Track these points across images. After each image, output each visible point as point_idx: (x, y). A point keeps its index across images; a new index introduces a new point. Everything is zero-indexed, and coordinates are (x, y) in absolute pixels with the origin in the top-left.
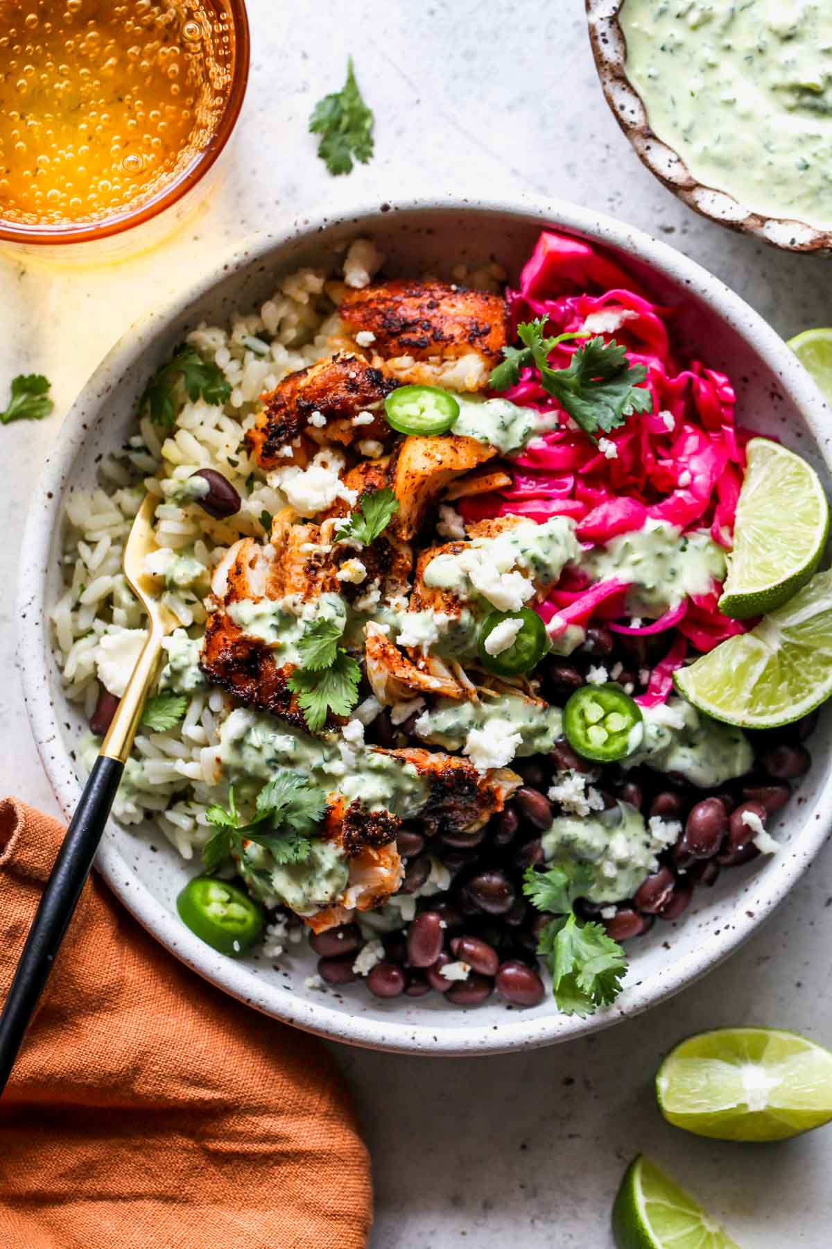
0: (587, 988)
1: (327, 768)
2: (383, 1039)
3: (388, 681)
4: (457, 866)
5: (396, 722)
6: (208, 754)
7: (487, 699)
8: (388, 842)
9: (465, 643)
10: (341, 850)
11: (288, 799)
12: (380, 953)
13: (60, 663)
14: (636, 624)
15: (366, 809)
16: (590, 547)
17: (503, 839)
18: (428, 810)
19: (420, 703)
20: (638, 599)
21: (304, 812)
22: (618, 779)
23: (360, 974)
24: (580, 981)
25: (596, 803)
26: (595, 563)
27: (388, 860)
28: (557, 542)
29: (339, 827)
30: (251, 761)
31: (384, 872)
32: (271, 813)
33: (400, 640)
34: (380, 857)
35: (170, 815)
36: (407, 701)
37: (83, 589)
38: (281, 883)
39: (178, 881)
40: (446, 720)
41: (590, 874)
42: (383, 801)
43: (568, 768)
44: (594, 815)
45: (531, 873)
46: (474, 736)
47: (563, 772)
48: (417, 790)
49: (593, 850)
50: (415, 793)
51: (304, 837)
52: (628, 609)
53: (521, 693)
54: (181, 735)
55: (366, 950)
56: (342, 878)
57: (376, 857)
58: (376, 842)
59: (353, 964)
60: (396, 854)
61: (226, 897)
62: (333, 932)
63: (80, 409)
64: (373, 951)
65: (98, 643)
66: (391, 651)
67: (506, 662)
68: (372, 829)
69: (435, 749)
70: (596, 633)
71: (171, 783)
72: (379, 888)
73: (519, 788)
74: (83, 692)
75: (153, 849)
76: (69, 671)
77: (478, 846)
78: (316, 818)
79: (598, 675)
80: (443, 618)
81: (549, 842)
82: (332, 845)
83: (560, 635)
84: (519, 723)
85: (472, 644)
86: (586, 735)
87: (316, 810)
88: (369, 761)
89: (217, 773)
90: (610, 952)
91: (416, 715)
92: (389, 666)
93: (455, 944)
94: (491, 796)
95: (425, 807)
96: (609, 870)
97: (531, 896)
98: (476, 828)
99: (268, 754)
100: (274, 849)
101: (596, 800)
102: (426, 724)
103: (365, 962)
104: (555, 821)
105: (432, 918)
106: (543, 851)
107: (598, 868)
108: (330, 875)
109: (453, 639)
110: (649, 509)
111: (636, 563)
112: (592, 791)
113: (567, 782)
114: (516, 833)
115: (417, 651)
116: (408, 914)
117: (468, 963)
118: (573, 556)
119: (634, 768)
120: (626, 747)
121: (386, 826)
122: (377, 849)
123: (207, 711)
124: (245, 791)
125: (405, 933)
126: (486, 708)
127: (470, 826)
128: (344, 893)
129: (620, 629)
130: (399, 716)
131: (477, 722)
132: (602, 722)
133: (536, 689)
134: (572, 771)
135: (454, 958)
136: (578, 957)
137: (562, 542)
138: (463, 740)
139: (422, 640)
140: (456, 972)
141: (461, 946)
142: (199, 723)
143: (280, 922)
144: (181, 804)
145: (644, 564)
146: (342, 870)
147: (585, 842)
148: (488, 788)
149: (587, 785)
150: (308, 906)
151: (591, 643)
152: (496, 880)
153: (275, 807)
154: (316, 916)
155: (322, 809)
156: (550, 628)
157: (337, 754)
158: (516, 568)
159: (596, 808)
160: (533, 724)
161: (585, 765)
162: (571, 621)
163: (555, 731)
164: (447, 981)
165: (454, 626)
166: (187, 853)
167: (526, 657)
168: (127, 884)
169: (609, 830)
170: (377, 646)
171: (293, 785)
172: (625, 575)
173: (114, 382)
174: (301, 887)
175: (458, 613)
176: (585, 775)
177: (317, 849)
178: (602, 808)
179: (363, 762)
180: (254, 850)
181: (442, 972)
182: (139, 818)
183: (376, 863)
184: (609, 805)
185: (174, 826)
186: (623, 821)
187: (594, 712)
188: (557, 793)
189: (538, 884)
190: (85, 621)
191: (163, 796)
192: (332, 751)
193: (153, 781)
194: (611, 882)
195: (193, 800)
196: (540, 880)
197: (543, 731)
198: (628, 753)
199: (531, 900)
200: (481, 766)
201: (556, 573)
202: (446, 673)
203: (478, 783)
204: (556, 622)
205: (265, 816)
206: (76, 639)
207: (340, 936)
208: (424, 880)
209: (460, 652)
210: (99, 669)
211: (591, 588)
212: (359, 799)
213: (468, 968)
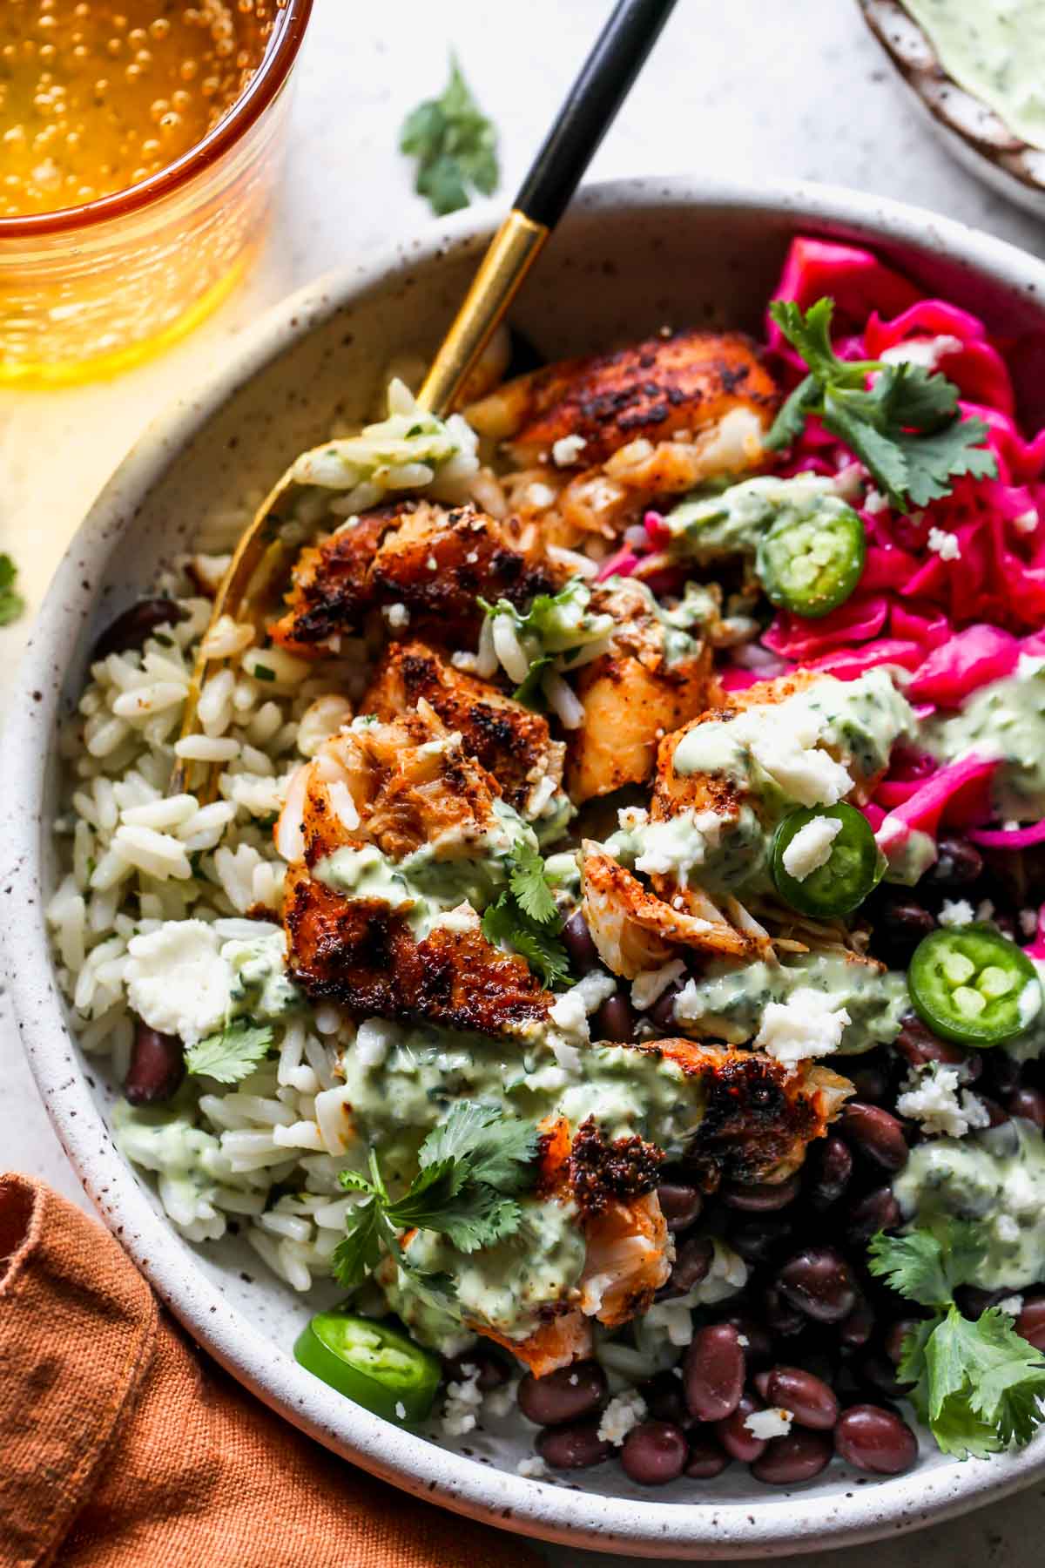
0: (989, 1413)
1: (533, 1082)
2: (665, 1528)
3: (624, 928)
4: (754, 1245)
5: (640, 1003)
6: (329, 1101)
7: (787, 958)
8: (645, 1190)
9: (747, 864)
10: (572, 1208)
11: (472, 1145)
12: (639, 1407)
13: (65, 988)
14: (1012, 827)
15: (605, 1136)
16: (929, 711)
17: (831, 1191)
18: (703, 1142)
19: (678, 968)
20: (1012, 786)
21: (501, 1156)
22: (1007, 1080)
23: (609, 1444)
24: (975, 1403)
25: (977, 1116)
26: (940, 737)
27: (648, 1222)
28: (878, 705)
29: (566, 1170)
30: (402, 1098)
31: (644, 1243)
32: (446, 1171)
33: (640, 865)
34: (635, 1217)
35: (271, 1221)
36: (655, 967)
37: (92, 866)
38: (471, 1289)
39: (292, 1326)
40: (723, 992)
41: (977, 1237)
42: (631, 1121)
43: (927, 1060)
44: (973, 1138)
45: (880, 1241)
46: (772, 1014)
47: (919, 1068)
48: (684, 1103)
49: (979, 1192)
50: (682, 1107)
51: (507, 1195)
52: (996, 807)
53: (841, 947)
54: (279, 1085)
55: (615, 1402)
56: (575, 1257)
57: (628, 1217)
58: (626, 1192)
59: (599, 1427)
60: (659, 1214)
61: (376, 1340)
62: (561, 1374)
63: (76, 558)
64: (626, 1404)
65: (126, 951)
66: (628, 880)
67: (817, 893)
68: (618, 1168)
69: (709, 1041)
70: (954, 847)
71: (267, 1168)
72: (635, 1277)
73: (849, 1100)
74: (109, 1037)
75: (246, 1278)
76: (83, 997)
77: (789, 1206)
78: (525, 1157)
79: (958, 913)
80: (710, 819)
81: (905, 1187)
82: (555, 1203)
83: (897, 848)
84: (844, 993)
85: (759, 864)
86: (952, 1001)
87: (524, 1145)
88: (601, 1058)
89: (346, 1132)
90: (1025, 1358)
91: (673, 988)
92: (626, 902)
93: (764, 1381)
94: (805, 1111)
95: (698, 1137)
96: (1007, 1230)
97: (887, 1276)
98: (783, 1174)
99: (429, 1081)
100: (454, 1233)
101: (975, 1112)
102: (691, 1000)
103: (617, 1423)
104: (912, 1152)
105: (724, 1333)
106: (898, 1204)
107: (990, 1227)
108: (555, 1254)
109: (727, 857)
110: (1022, 642)
111: (1006, 727)
112: (967, 1095)
113: (927, 1083)
114: (850, 1178)
115: (669, 880)
116: (681, 1335)
117: (788, 1408)
118: (904, 725)
119: (1029, 1062)
120: (1017, 1018)
121: (640, 1160)
122: (628, 1205)
123: (313, 1041)
124: (395, 1154)
125: (678, 1372)
126: (786, 972)
127: (775, 1170)
128: (580, 1286)
129: (990, 838)
130: (645, 993)
131: (776, 992)
132: (972, 982)
133: (862, 944)
134: (933, 1064)
135: (762, 1404)
136: (972, 1366)
137: (885, 704)
138: (754, 1024)
139: (677, 861)
140: (769, 1424)
141: (773, 1382)
142: (304, 1061)
143: (468, 1378)
144: (286, 1199)
145: (1016, 729)
146: (575, 1243)
147: (964, 1180)
148: (800, 1096)
149: (961, 1086)
150: (520, 1319)
151: (949, 861)
152: (824, 1264)
153: (452, 1158)
154: (534, 1336)
155: (533, 1142)
156: (881, 836)
157: (546, 1056)
158: (819, 745)
159: (976, 1123)
160: (866, 993)
161: (955, 1049)
162: (915, 824)
163: (898, 1005)
164: (756, 1440)
165: (730, 833)
166: (302, 1281)
167: (848, 886)
168: (213, 1309)
169: (1001, 1161)
170: (604, 871)
171: (477, 1123)
172: (988, 749)
173: (126, 511)
174: (508, 1288)
175: (733, 812)
176: (957, 1067)
177: (530, 1214)
178: (986, 1123)
179: (594, 1064)
180: (421, 1246)
181: (747, 1426)
182: (218, 1230)
183: (628, 1230)
184: (996, 1122)
185: (277, 1239)
186: (1021, 1149)
187: (958, 967)
188: (913, 1102)
189: (895, 1254)
190: (102, 918)
191: (256, 1191)
192: (537, 1052)
193: (237, 1167)
194: (1012, 1251)
195: (305, 1190)
196: (897, 1248)
197: (879, 1007)
198: (1023, 1025)
199: (887, 1283)
200: (787, 1054)
201: (883, 754)
202: (718, 916)
203: (784, 1084)
204: (891, 826)
205: (437, 1176)
206: (88, 951)
207: (574, 1380)
208: (704, 1273)
209: (739, 881)
210: (129, 992)
211: (937, 773)
212: (592, 1119)
213: (790, 1415)
